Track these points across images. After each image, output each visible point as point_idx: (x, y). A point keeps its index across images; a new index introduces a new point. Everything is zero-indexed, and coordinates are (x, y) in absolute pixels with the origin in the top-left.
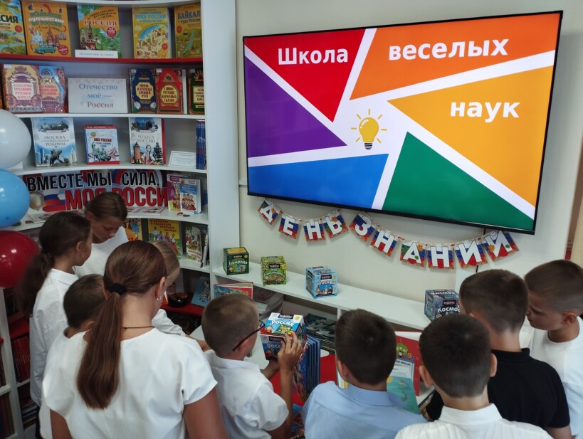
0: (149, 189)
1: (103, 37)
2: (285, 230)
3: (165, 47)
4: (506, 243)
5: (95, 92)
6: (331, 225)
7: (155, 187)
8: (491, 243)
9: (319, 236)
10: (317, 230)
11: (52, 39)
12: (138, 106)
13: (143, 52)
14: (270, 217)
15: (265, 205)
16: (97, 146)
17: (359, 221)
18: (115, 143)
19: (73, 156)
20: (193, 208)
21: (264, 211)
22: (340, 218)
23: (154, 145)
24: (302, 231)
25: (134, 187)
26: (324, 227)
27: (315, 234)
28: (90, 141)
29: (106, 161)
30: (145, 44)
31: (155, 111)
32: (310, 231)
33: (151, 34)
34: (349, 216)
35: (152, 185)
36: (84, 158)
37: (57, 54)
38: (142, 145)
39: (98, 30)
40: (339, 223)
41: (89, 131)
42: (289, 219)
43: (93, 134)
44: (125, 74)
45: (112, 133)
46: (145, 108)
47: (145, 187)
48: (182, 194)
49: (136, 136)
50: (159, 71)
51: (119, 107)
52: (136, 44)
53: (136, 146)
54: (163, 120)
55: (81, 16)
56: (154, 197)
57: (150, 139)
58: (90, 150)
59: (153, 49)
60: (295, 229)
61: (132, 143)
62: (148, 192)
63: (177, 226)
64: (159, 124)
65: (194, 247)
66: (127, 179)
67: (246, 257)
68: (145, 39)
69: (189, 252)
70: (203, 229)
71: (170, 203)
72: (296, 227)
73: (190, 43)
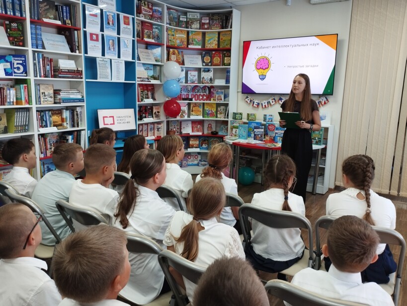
0: (203, 95)
1: (196, 42)
2: (255, 105)
3: (216, 45)
4: (326, 100)
5: (192, 59)
6: (271, 102)
7: (205, 94)
8: (321, 101)
9: (267, 106)
10: (266, 104)
11: (182, 42)
12: (204, 64)
13: (208, 46)
14: (249, 102)
15: (247, 97)
16: (191, 78)
17: (281, 99)
18: (197, 77)
19: (184, 80)
20: (221, 99)
21: (247, 100)
22: (274, 99)
23: (210, 77)
24: (260, 106)
25: (198, 94)
26: (269, 103)
28: (189, 75)
29: (193, 82)
30: (209, 44)
31: (211, 66)
32: (264, 105)
33: (212, 41)
34: (277, 98)
35: (205, 93)
36: (186, 82)
37: (183, 46)
38: (205, 77)
39: (195, 39)
40: (274, 101)
41: (189, 72)
42: (256, 101)
43: (190, 74)
44: (201, 54)
45: (196, 73)
46: (207, 65)
47: (202, 94)
48: (217, 96)
49: (203, 74)
50: (214, 52)
51: (200, 65)
52: (206, 44)
53: (203, 78)
54: (214, 68)
55: (190, 34)
56: (205, 97)
57: (207, 76)
58: (189, 79)
59: (212, 45)
60: (258, 105)
61: (202, 77)
62: (203, 96)
63: (215, 106)
64: (212, 70)
65: (221, 113)
66: (196, 91)
67: (241, 114)
68: (210, 42)
69: (218, 116)
70: (227, 105)
71: (212, 99)
72: (258, 104)
73: (226, 43)
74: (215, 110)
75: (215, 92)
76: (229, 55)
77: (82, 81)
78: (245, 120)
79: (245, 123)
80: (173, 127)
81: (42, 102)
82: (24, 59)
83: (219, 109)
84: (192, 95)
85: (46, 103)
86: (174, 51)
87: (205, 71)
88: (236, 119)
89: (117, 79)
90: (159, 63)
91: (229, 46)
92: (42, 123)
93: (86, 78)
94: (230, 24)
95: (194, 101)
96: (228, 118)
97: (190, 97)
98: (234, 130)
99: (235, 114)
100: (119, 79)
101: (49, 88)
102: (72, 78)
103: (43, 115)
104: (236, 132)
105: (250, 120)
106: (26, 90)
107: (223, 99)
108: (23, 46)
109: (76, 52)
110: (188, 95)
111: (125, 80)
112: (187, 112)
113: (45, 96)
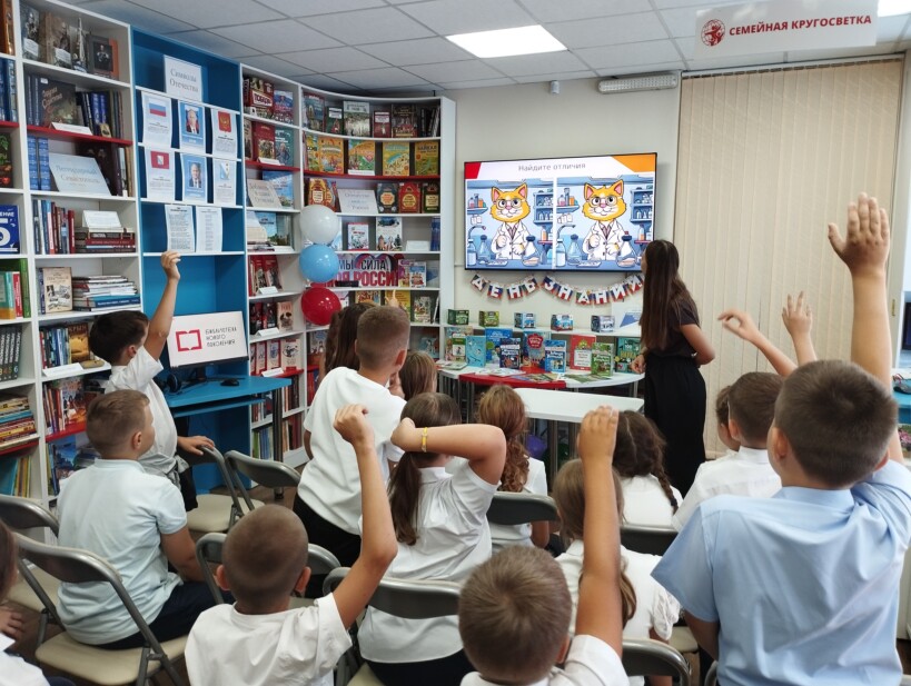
0: (381, 273)
1: (364, 162)
2: (493, 294)
3: (406, 168)
4: (638, 281)
5: (356, 199)
6: (527, 286)
9: (519, 295)
10: (517, 291)
11: (333, 162)
12: (382, 209)
13: (389, 171)
14: (480, 286)
15: (476, 277)
16: (355, 238)
17: (547, 281)
18: (366, 236)
19: (339, 244)
20: (421, 282)
21: (475, 282)
22: (534, 281)
23: (395, 237)
24: (505, 295)
25: (370, 271)
26: (523, 288)
27: (515, 295)
28: (350, 234)
29: (360, 248)
30: (391, 166)
31: (397, 212)
32: (512, 292)
33: (397, 160)
34: (539, 278)
35: (383, 270)
36: (345, 247)
37: (335, 172)
39: (360, 157)
40: (533, 284)
41: (350, 226)
42: (496, 286)
43: (353, 229)
44: (374, 188)
45: (365, 228)
46: (387, 210)
47: (377, 271)
48: (411, 274)
49: (381, 231)
50: (402, 184)
51: (372, 210)
52: (385, 166)
53: (381, 238)
54: (403, 218)
55: (351, 147)
56: (383, 279)
57: (388, 234)
58: (350, 241)
59: (398, 170)
60: (500, 292)
61: (378, 235)
62: (379, 275)
63: (408, 297)
64: (400, 221)
65: (421, 312)
66: (365, 265)
67: (466, 313)
68: (392, 163)
69: (416, 317)
70: (434, 295)
71: (400, 282)
72: (501, 290)
73: (428, 166)
74: (409, 305)
75: (406, 267)
76: (436, 190)
77: (136, 257)
78: (477, 326)
79: (476, 332)
80: (318, 345)
81: (47, 309)
82: (12, 214)
83: (417, 303)
84: (355, 274)
85: (55, 309)
86: (318, 182)
87: (384, 223)
88: (455, 323)
89: (207, 249)
90: (290, 210)
91: (433, 173)
92: (48, 356)
93: (145, 249)
94: (436, 127)
95: (361, 288)
96: (438, 321)
97: (352, 279)
98: (455, 347)
99: (453, 314)
100: (211, 249)
101: (63, 276)
102: (114, 251)
103: (51, 339)
104: (458, 352)
105: (488, 325)
106: (18, 284)
107: (424, 281)
108: (11, 185)
109: (121, 195)
110: (348, 274)
111: (223, 250)
113: (53, 294)
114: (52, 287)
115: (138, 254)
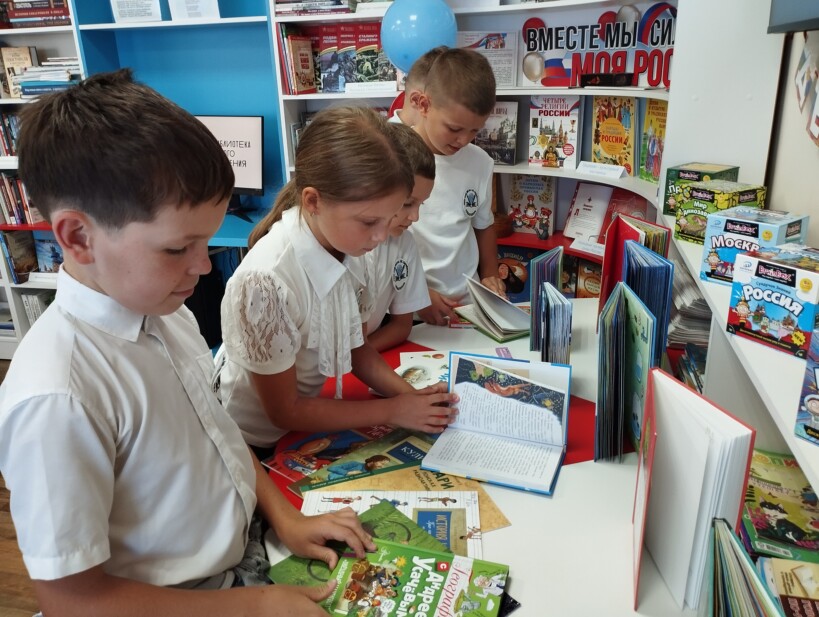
2: (813, 125)
14: (803, 91)
15: (802, 60)
21: (799, 77)
66: (658, 32)
77: (71, 33)
80: (524, 202)
84: (638, 56)
89: (190, 15)
93: (81, 21)
97: (630, 69)
100: (199, 15)
101: (21, 56)
102: (46, 24)
110: (623, 55)
111: (223, 15)
112: (573, 139)
114: (13, 69)
115: (73, 28)
